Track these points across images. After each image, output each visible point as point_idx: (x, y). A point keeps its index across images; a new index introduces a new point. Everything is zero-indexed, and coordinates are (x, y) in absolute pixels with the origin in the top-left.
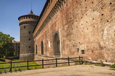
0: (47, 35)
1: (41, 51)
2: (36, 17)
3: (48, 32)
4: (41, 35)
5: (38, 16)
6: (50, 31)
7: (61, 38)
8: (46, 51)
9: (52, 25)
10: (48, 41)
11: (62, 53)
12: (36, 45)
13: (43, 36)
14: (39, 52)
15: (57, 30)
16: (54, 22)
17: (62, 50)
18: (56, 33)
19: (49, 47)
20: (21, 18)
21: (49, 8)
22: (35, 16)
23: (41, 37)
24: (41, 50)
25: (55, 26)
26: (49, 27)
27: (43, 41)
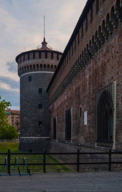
0: (82, 97)
1: (64, 133)
2: (55, 55)
3: (84, 90)
4: (66, 97)
5: (58, 53)
6: (88, 86)
7: (117, 104)
8: (77, 133)
9: (96, 72)
10: (82, 110)
11: (116, 138)
12: (55, 120)
13: (70, 98)
14: (62, 134)
15: (108, 83)
16: (100, 64)
17: (116, 132)
18: (105, 91)
19: (86, 123)
20: (22, 58)
21: (89, 28)
22: (53, 52)
23: (65, 101)
24: (64, 130)
25: (104, 74)
26: (87, 77)
27: (72, 110)
